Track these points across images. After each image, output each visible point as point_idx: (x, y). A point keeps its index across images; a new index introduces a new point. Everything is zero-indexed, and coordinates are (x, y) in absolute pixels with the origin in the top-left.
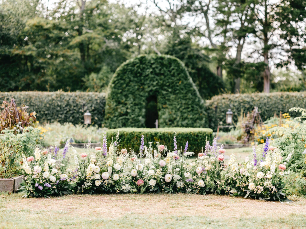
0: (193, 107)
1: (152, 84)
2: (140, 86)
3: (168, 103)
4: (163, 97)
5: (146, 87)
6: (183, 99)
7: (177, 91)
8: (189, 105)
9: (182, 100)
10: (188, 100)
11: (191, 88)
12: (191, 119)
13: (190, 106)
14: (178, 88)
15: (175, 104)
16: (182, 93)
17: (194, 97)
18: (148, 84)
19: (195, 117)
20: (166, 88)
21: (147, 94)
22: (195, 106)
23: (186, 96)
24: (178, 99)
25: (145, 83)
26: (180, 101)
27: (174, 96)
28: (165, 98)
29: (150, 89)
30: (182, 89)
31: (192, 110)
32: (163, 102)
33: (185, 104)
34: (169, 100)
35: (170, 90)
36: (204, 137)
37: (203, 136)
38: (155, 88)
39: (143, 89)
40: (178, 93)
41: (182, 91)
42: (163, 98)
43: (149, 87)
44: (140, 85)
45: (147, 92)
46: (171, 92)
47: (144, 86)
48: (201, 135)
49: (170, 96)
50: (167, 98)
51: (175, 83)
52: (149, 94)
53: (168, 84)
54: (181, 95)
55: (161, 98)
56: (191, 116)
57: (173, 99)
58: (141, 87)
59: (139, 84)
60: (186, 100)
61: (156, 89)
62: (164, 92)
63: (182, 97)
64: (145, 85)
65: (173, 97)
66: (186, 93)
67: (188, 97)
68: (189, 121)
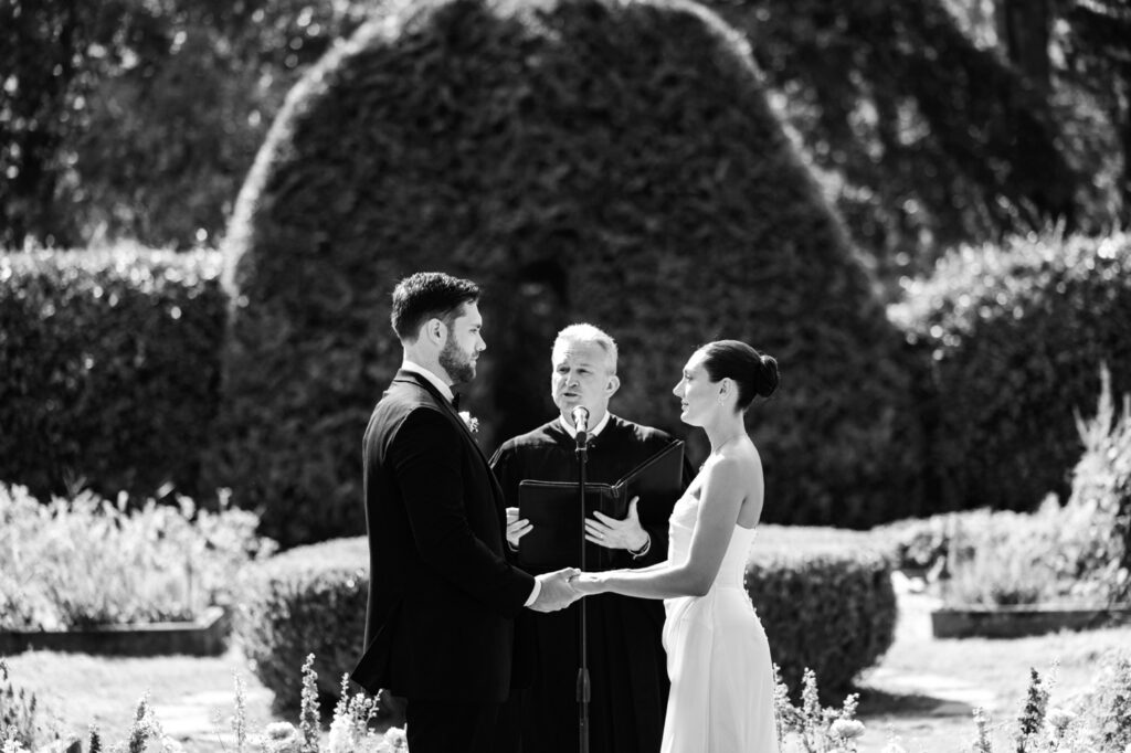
0: (809, 335)
1: (534, 187)
2: (451, 202)
3: (642, 310)
4: (606, 269)
5: (493, 204)
6: (744, 284)
7: (705, 230)
8: (781, 320)
9: (736, 292)
10: (775, 291)
11: (800, 209)
12: (800, 414)
13: (791, 329)
14: (709, 207)
15: (691, 320)
16: (740, 244)
17: (817, 268)
18: (508, 184)
19: (828, 403)
20: (625, 208)
21: (499, 255)
22: (823, 329)
23: (762, 264)
24: (711, 284)
25: (487, 179)
26: (726, 295)
27: (682, 264)
28: (620, 275)
29: (518, 219)
30: (736, 215)
31: (807, 357)
32: (609, 305)
33: (753, 315)
34: (647, 291)
35: (652, 224)
36: (834, 594)
37: (832, 586)
38: (553, 211)
39: (474, 223)
40: (707, 241)
41: (736, 230)
42: (605, 279)
43: (513, 204)
44: (455, 194)
45: (499, 238)
46: (659, 239)
47: (474, 198)
48: (818, 580)
49: (651, 267)
50: (632, 278)
51: (685, 176)
52: (514, 254)
53: (639, 183)
54: (731, 258)
55: (597, 276)
56: (800, 399)
57: (676, 284)
58: (462, 210)
59: (445, 189)
60: (762, 286)
61: (561, 217)
62: (617, 240)
63: (735, 272)
64: (483, 191)
65: (673, 275)
66: (763, 243)
67: (774, 270)
68: (785, 429)
